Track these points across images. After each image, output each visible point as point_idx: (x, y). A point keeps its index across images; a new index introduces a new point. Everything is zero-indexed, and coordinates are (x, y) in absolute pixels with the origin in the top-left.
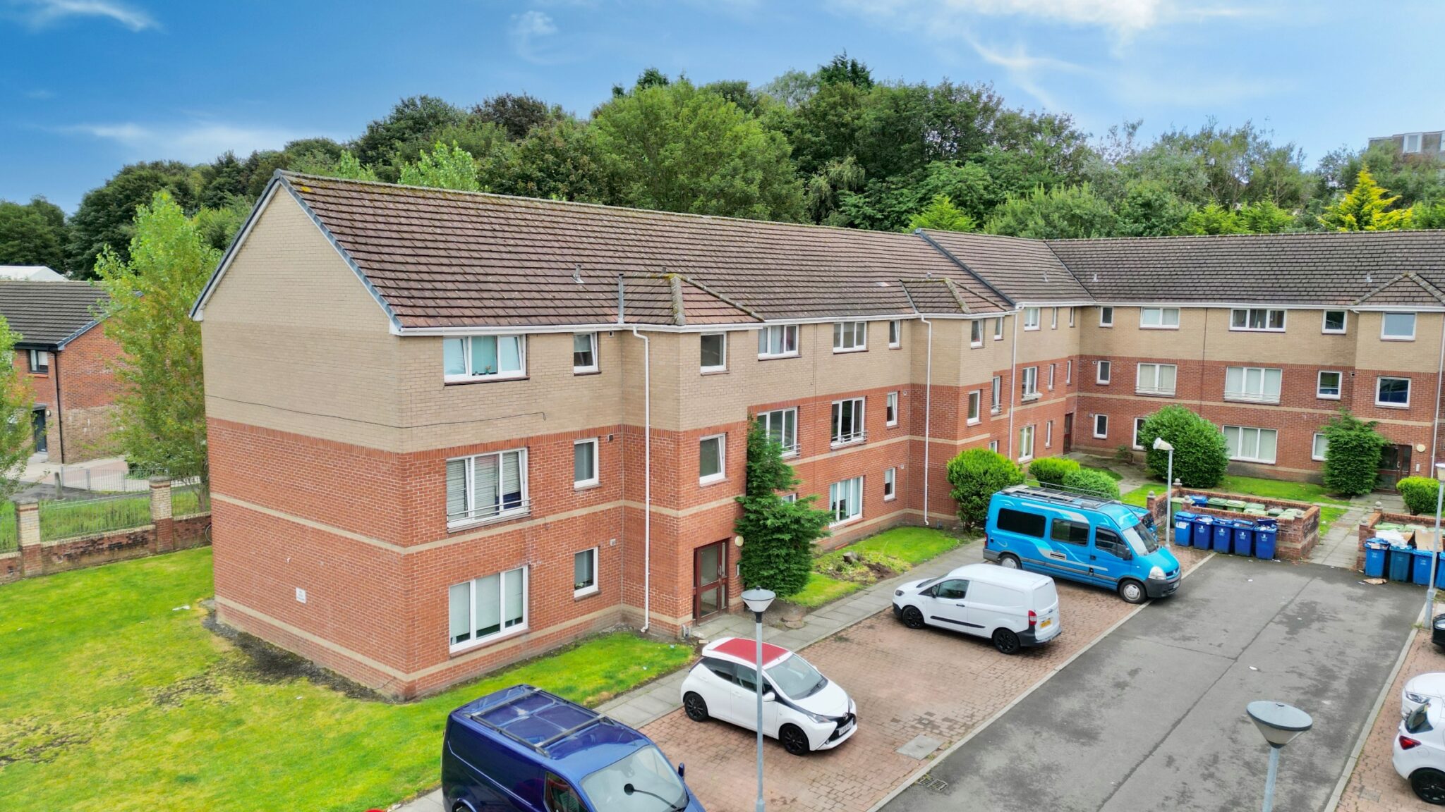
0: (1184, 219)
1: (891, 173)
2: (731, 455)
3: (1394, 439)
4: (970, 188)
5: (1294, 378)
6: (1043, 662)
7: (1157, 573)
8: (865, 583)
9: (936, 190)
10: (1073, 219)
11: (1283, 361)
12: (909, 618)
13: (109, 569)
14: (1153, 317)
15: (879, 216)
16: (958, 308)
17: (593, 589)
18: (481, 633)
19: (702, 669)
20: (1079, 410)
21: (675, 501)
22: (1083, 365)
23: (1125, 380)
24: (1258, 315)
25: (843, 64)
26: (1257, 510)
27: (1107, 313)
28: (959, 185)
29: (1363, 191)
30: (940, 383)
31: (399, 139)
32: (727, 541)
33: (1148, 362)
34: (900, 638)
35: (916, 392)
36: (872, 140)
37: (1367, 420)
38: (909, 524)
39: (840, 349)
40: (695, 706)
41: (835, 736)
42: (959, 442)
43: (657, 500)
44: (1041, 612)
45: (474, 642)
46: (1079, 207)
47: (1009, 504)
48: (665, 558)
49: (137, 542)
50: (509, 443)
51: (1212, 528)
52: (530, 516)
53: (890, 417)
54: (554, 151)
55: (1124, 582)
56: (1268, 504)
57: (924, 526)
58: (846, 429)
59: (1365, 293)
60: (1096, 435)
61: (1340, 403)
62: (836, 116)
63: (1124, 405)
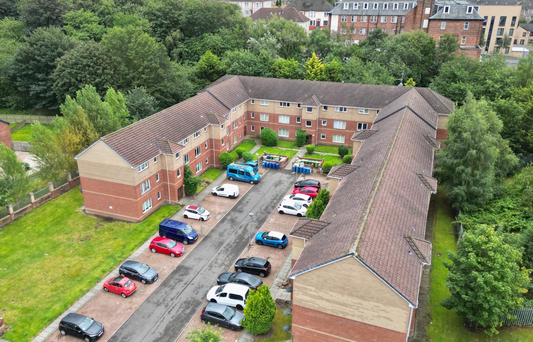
1: (192, 36)
2: (182, 172)
3: (308, 134)
4: (217, 43)
5: (292, 118)
6: (236, 200)
7: (256, 179)
8: (206, 187)
9: (207, 44)
11: (290, 114)
12: (215, 194)
14: (263, 103)
15: (190, 51)
16: (218, 123)
17: (160, 198)
18: (146, 209)
19: (186, 211)
20: (248, 125)
21: (174, 182)
22: (248, 115)
23: (258, 118)
24: (285, 104)
26: (277, 158)
27: (253, 101)
29: (314, 58)
30: (216, 138)
32: (182, 186)
33: (263, 113)
34: (213, 199)
35: (211, 140)
36: (185, 24)
37: (304, 129)
38: (212, 168)
39: (196, 137)
40: (186, 217)
41: (207, 218)
42: (220, 151)
43: (170, 182)
44: (235, 191)
45: (146, 211)
46: (247, 58)
47: (231, 167)
48: (172, 192)
49: (49, 197)
50: (147, 179)
51: (269, 164)
52: (151, 190)
53: (206, 147)
56: (280, 156)
57: (214, 168)
58: (198, 153)
59: (304, 100)
60: (252, 131)
61: (300, 124)
62: (171, 14)
63: (258, 124)
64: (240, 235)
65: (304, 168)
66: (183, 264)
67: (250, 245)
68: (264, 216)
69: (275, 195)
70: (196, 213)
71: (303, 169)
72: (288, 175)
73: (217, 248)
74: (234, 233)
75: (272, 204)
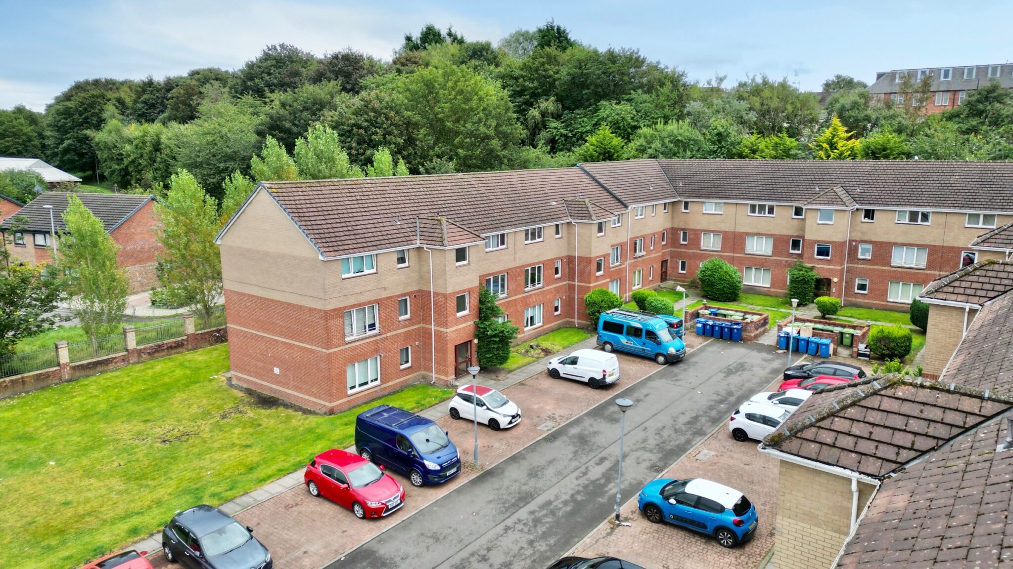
0: (739, 143)
1: (577, 107)
2: (471, 302)
3: (822, 276)
4: (623, 118)
5: (779, 242)
6: (609, 392)
7: (672, 350)
8: (538, 358)
9: (603, 119)
10: (677, 142)
11: (773, 232)
12: (554, 374)
13: (169, 359)
14: (710, 207)
15: (570, 135)
16: (590, 218)
17: (409, 365)
18: (360, 385)
19: (457, 398)
20: (672, 257)
21: (445, 325)
22: (672, 235)
23: (696, 243)
24: (762, 208)
25: (553, 29)
26: (738, 317)
27: (686, 204)
28: (616, 117)
29: (835, 129)
30: (583, 255)
31: (266, 73)
32: (471, 341)
33: (707, 232)
34: (548, 383)
35: (570, 259)
36: (566, 87)
37: (810, 265)
38: (569, 326)
39: (529, 241)
40: (454, 413)
41: (511, 423)
42: (592, 285)
43: (438, 324)
44: (609, 370)
45: (357, 389)
46: (681, 135)
47: (608, 319)
48: (441, 350)
49: (179, 345)
50: (370, 302)
51: (713, 326)
52: (380, 334)
53: (557, 272)
54: (374, 110)
55: (658, 354)
56: (745, 313)
57: (575, 327)
58: (533, 281)
59: (813, 197)
60: (680, 271)
61: (800, 256)
62: (544, 71)
63: (695, 255)
64: (593, 482)
65: (812, 339)
66: (375, 546)
67: (618, 517)
68: (682, 439)
69: (723, 393)
70: (481, 404)
71: (808, 342)
72: (764, 355)
73: (507, 509)
74: (577, 473)
75: (714, 413)
